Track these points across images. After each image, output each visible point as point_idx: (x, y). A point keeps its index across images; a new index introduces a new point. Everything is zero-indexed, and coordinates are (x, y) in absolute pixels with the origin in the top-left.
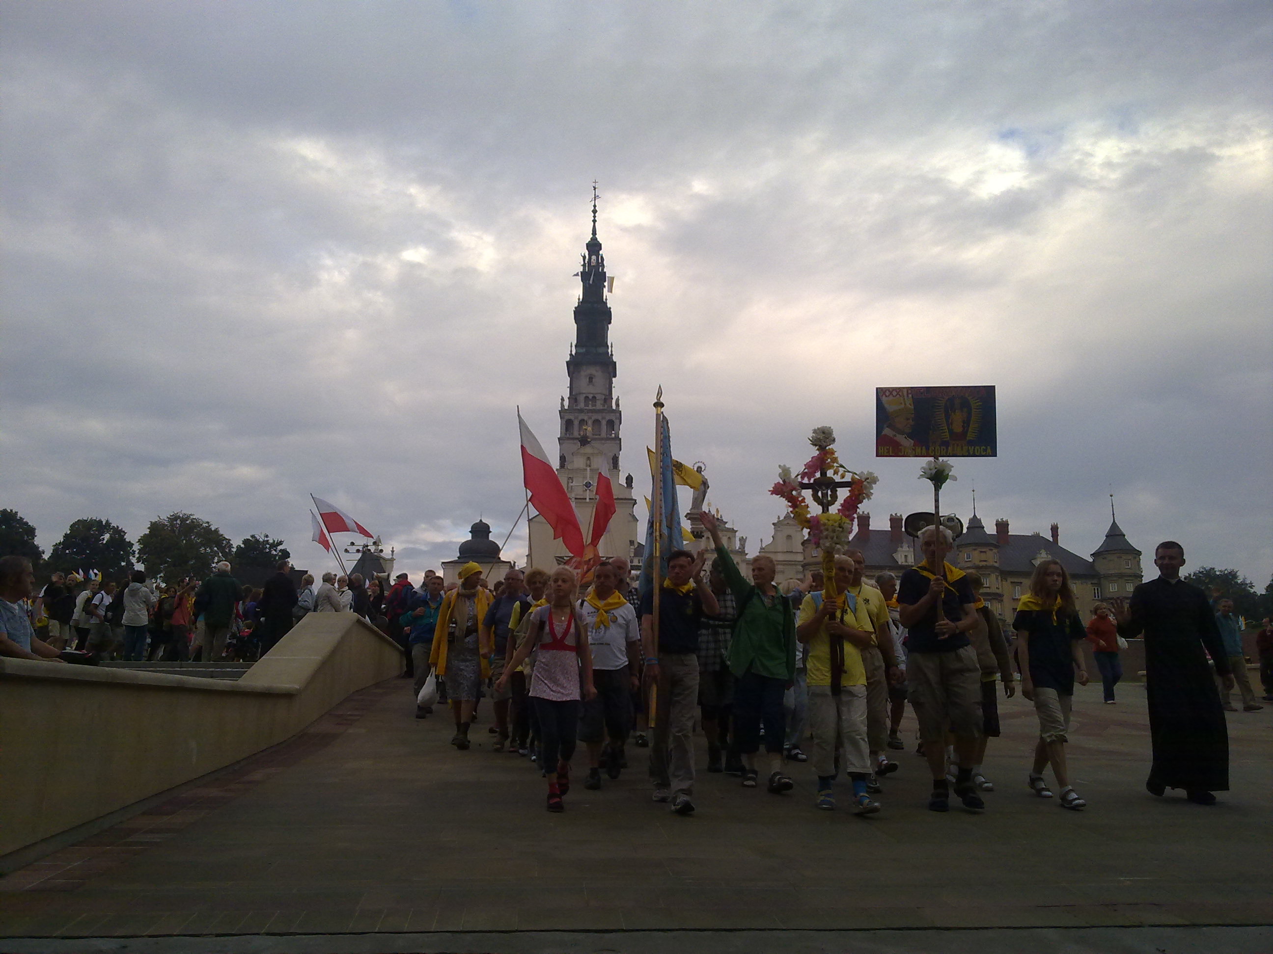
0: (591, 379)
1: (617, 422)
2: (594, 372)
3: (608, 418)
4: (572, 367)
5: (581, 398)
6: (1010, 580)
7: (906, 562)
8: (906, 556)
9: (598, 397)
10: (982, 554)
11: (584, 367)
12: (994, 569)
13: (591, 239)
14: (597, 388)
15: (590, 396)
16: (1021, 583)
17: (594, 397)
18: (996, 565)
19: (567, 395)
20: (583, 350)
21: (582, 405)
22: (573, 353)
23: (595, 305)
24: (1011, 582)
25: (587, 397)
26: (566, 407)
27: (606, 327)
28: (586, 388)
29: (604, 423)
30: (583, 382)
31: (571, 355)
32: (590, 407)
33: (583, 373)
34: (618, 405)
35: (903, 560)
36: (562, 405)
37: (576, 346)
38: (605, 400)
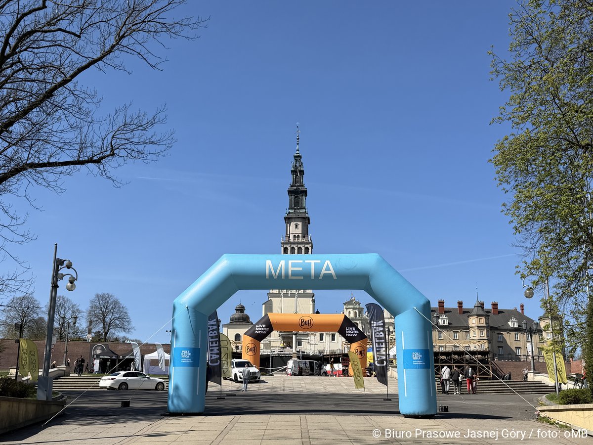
0: (296, 226)
2: (298, 222)
3: (305, 247)
4: (287, 220)
5: (292, 236)
6: (496, 332)
7: (444, 323)
8: (444, 321)
9: (300, 235)
10: (481, 320)
11: (293, 220)
12: (486, 327)
13: (296, 154)
14: (300, 231)
15: (296, 235)
16: (502, 334)
20: (292, 211)
21: (292, 240)
22: (288, 212)
23: (299, 187)
26: (284, 241)
27: (304, 199)
28: (294, 231)
29: (303, 249)
32: (296, 241)
33: (292, 223)
35: (443, 323)
37: (289, 209)
38: (305, 237)
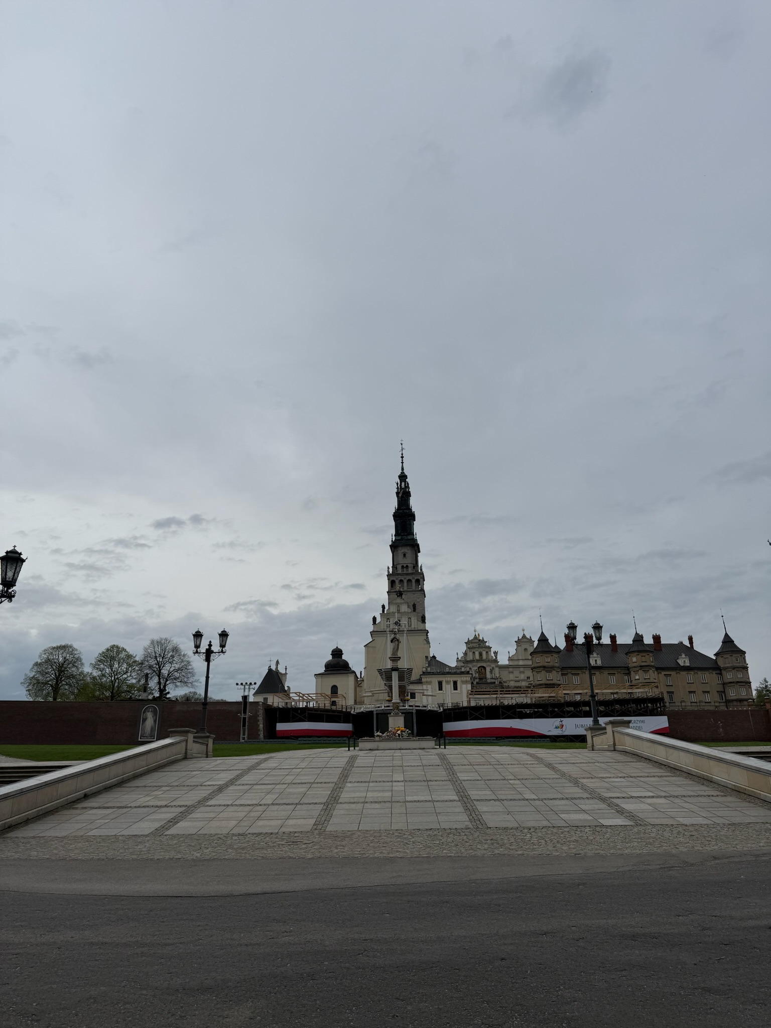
0: (405, 555)
1: (421, 580)
2: (406, 551)
3: (416, 578)
4: (393, 548)
5: (399, 567)
6: (663, 673)
8: (596, 661)
9: (409, 565)
10: (643, 657)
11: (400, 548)
12: (653, 666)
13: (401, 473)
14: (408, 561)
15: (405, 565)
16: (671, 675)
17: (407, 566)
18: (653, 664)
19: (391, 565)
20: (399, 538)
21: (400, 571)
22: (394, 540)
23: (405, 511)
24: (665, 675)
25: (403, 566)
26: (391, 572)
27: (412, 523)
28: (401, 561)
29: (414, 581)
30: (401, 556)
31: (392, 541)
32: (405, 572)
33: (399, 551)
34: (421, 570)
35: (594, 663)
36: (388, 572)
37: (395, 536)
38: (414, 567)
